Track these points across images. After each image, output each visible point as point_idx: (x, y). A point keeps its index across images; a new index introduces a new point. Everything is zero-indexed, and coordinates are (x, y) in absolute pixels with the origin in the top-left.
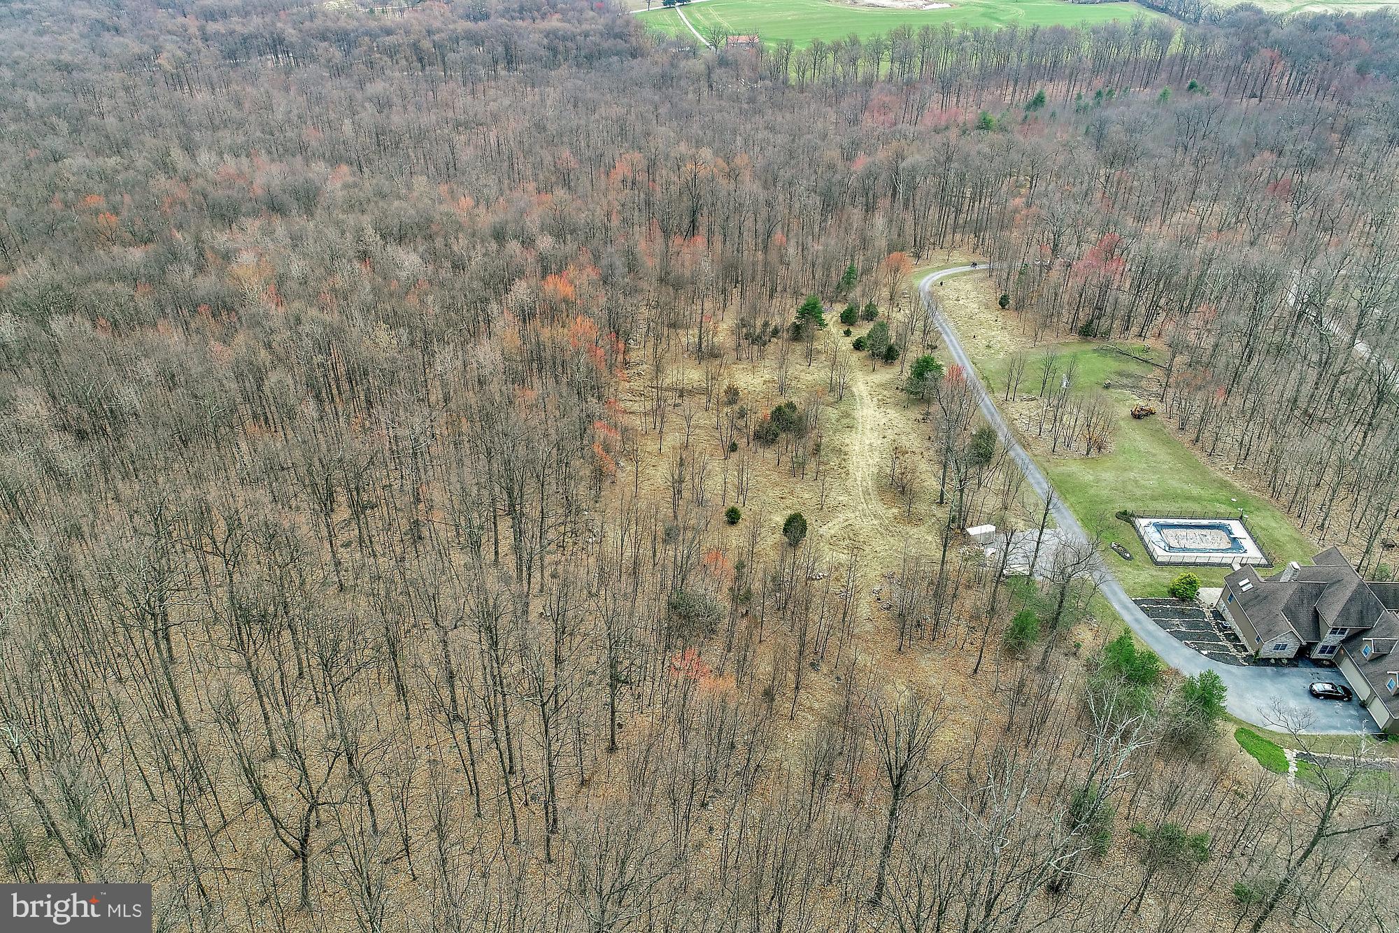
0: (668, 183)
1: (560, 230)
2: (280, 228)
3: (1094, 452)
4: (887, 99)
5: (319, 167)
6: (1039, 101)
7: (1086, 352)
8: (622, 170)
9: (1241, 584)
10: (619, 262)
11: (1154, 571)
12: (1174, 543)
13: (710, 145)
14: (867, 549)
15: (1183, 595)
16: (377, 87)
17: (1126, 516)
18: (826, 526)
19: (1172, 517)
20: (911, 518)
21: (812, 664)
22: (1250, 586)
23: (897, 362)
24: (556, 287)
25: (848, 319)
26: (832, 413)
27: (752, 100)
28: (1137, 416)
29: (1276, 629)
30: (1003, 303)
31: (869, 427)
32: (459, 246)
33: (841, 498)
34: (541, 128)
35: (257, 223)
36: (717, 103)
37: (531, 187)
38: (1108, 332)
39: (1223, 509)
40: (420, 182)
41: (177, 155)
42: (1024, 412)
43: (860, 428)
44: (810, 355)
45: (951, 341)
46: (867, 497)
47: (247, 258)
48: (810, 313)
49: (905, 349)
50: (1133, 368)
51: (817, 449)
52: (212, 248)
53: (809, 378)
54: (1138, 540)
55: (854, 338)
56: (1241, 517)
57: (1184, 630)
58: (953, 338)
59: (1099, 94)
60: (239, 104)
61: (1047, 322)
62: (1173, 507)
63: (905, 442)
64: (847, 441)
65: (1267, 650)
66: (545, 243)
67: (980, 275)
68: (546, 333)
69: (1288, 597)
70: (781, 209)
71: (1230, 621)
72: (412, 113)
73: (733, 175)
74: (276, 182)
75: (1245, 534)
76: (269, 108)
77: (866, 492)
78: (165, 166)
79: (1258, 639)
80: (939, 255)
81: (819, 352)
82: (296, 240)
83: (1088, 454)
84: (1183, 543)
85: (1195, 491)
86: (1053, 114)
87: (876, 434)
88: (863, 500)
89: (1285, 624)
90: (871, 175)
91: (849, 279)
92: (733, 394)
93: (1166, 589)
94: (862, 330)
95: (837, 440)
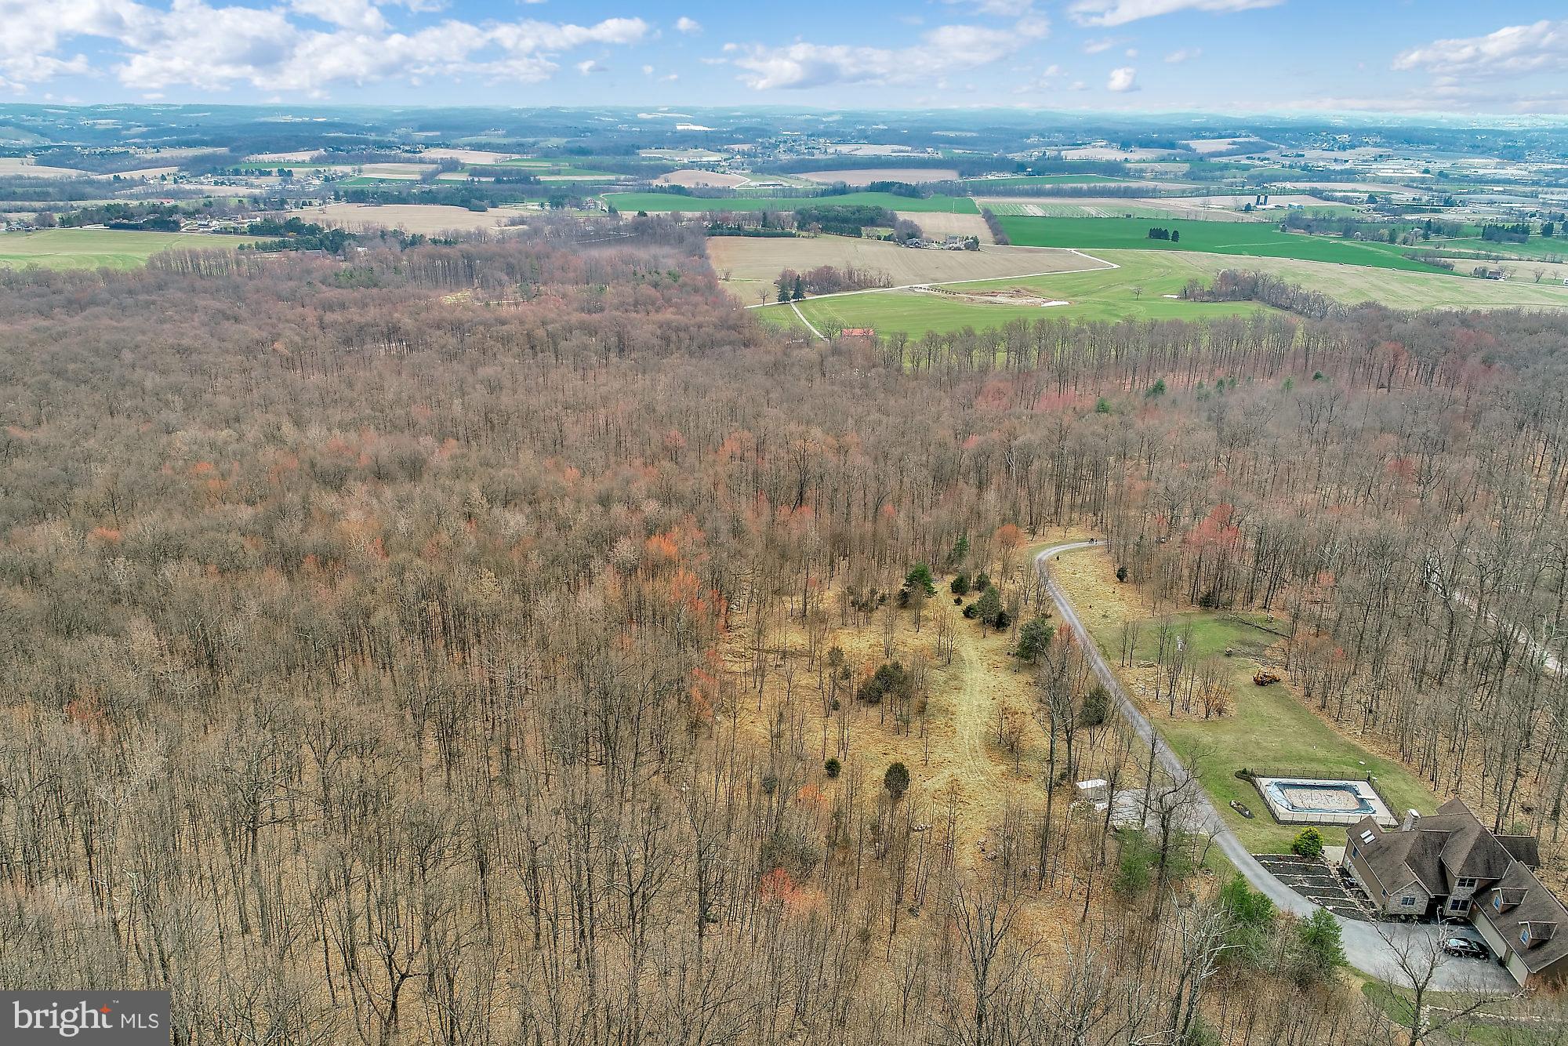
0: (776, 459)
1: (668, 498)
2: (388, 492)
3: (1213, 716)
4: (1001, 385)
5: (427, 441)
6: (1159, 388)
7: (1206, 622)
8: (731, 446)
9: (1363, 836)
10: (724, 527)
11: (1276, 829)
12: (1297, 803)
13: (820, 424)
14: (973, 803)
15: (1307, 850)
16: (487, 371)
17: (1246, 776)
18: (930, 781)
19: (1295, 777)
20: (1018, 774)
21: (910, 910)
22: (1372, 837)
23: (1009, 629)
24: (657, 546)
25: (959, 588)
26: (939, 676)
27: (864, 386)
28: (1260, 683)
29: (1401, 879)
30: (1121, 576)
31: (978, 689)
32: (566, 508)
33: (947, 755)
34: (651, 409)
35: (365, 488)
36: (829, 388)
37: (638, 462)
38: (1230, 603)
39: (1349, 770)
40: (526, 456)
41: (288, 429)
42: (1139, 678)
43: (969, 690)
44: (917, 622)
45: (1066, 611)
46: (974, 754)
47: (355, 515)
48: (920, 579)
49: (1016, 618)
50: (1257, 637)
51: (922, 709)
52: (319, 509)
53: (917, 642)
54: (1259, 798)
55: (963, 607)
56: (1369, 779)
57: (1307, 885)
58: (1067, 607)
59: (1221, 383)
60: (350, 385)
61: (1166, 592)
62: (1297, 767)
63: (1013, 703)
64: (955, 701)
65: (1395, 905)
66: (651, 508)
67: (1098, 551)
68: (647, 589)
69: (1410, 846)
70: (892, 483)
71: (1357, 877)
72: (521, 395)
73: (842, 450)
74: (385, 453)
75: (1374, 796)
76: (381, 388)
77: (974, 750)
78: (273, 437)
79: (1384, 893)
80: (1055, 533)
81: (927, 619)
82: (402, 503)
83: (1207, 717)
84: (1308, 803)
85: (1321, 753)
86: (1174, 402)
87: (985, 696)
88: (970, 758)
89: (1410, 875)
90: (984, 454)
91: (961, 550)
92: (836, 654)
93: (1288, 847)
94: (972, 599)
95: (944, 701)
